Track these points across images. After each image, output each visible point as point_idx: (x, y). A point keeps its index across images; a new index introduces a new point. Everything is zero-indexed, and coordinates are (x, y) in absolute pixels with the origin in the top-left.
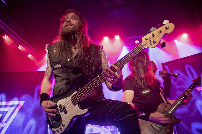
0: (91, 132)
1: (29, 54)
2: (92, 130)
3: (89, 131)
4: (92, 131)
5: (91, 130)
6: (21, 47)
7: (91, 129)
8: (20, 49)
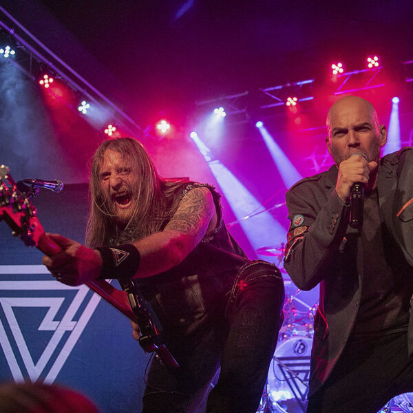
0: (300, 351)
1: (110, 126)
2: (304, 347)
3: (296, 349)
4: (303, 350)
5: (302, 347)
6: (88, 106)
7: (302, 344)
8: (84, 112)
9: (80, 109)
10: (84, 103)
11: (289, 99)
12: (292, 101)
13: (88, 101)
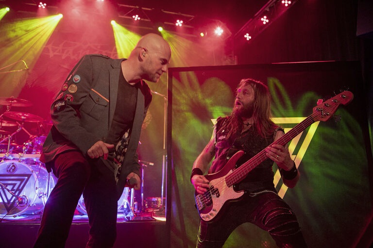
4: (14, 170)
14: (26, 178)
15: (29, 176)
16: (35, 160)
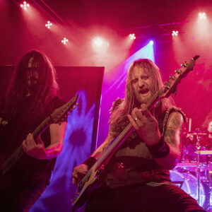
1: (65, 38)
6: (51, 24)
8: (49, 28)
9: (46, 25)
10: (49, 22)
11: (174, 32)
12: (175, 33)
13: (51, 21)
14: (179, 185)
15: (182, 183)
16: (185, 168)
